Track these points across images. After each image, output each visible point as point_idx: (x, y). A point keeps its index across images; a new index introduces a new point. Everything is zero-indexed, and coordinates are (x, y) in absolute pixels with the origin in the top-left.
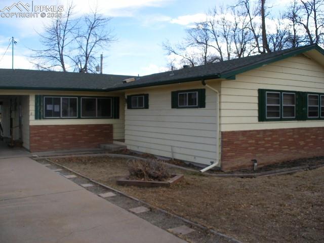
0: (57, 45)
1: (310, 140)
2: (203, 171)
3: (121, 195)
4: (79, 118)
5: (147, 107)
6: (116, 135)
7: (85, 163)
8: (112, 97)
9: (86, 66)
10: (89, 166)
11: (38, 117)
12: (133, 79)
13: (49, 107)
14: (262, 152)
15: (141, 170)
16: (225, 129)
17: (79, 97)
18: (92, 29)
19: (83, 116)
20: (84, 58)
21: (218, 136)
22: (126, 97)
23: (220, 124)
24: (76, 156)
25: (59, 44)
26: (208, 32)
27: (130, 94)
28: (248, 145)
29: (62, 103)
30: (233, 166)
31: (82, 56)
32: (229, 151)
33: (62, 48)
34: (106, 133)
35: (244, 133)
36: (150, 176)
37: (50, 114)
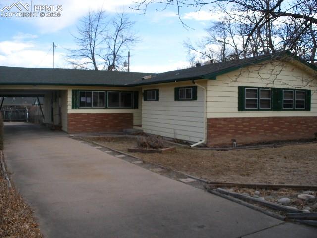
0: (89, 45)
1: (284, 126)
2: (192, 146)
3: (129, 156)
4: (106, 108)
5: (158, 99)
6: (135, 122)
7: (109, 141)
8: (133, 91)
9: (114, 63)
10: (112, 143)
11: (74, 107)
12: (150, 77)
13: (83, 99)
14: (241, 134)
15: (144, 143)
16: (210, 116)
17: (106, 91)
18: (119, 31)
19: (109, 106)
20: (113, 56)
21: (205, 121)
22: (143, 92)
23: (206, 112)
24: (103, 136)
25: (90, 44)
26: (226, 31)
27: (145, 89)
28: (228, 129)
29: (93, 95)
30: (216, 143)
31: (110, 55)
32: (212, 132)
33: (94, 48)
34: (127, 120)
35: (225, 119)
36: (151, 147)
37: (83, 105)
